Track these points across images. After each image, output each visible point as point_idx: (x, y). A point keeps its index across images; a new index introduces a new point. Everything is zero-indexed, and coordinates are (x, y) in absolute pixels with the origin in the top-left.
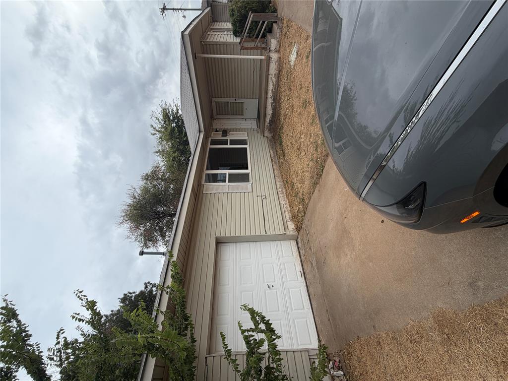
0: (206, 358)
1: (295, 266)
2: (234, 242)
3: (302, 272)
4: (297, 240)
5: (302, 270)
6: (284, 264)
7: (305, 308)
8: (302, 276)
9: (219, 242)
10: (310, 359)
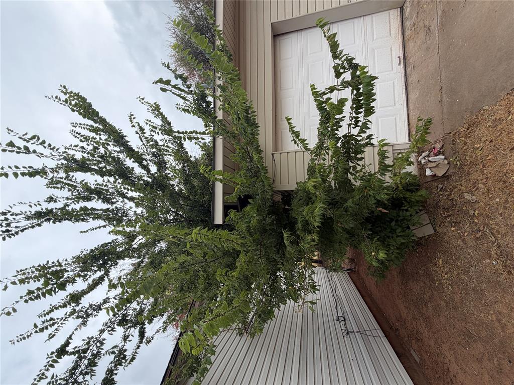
0: (273, 154)
1: (391, 50)
2: (297, 30)
3: (402, 58)
4: (402, 8)
5: (402, 56)
6: (373, 50)
7: (397, 104)
8: (399, 64)
9: (278, 34)
10: (393, 153)
